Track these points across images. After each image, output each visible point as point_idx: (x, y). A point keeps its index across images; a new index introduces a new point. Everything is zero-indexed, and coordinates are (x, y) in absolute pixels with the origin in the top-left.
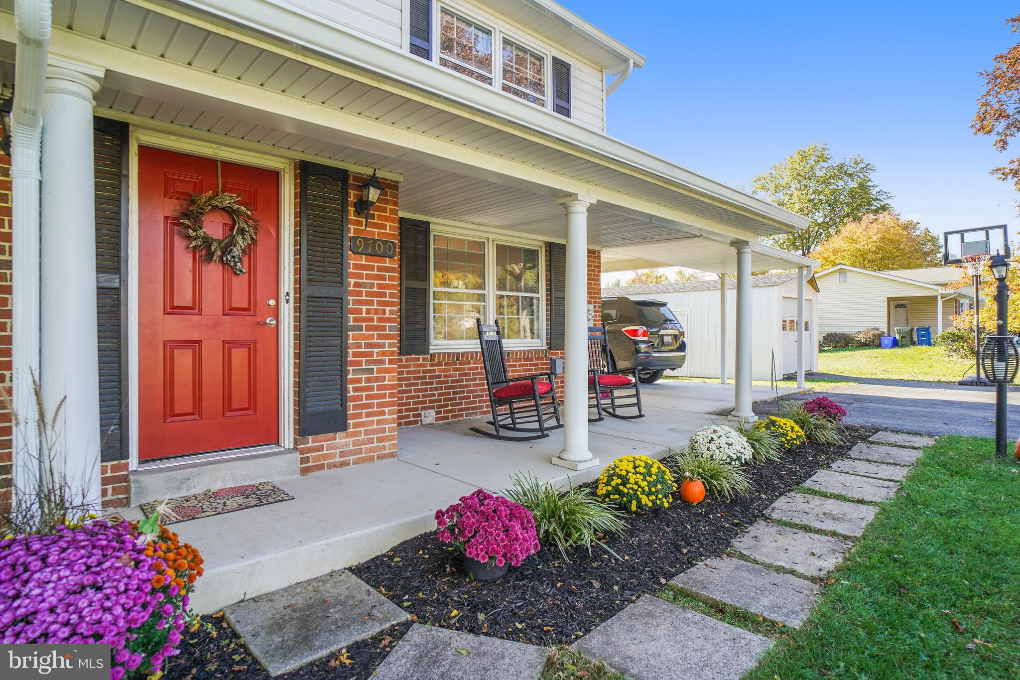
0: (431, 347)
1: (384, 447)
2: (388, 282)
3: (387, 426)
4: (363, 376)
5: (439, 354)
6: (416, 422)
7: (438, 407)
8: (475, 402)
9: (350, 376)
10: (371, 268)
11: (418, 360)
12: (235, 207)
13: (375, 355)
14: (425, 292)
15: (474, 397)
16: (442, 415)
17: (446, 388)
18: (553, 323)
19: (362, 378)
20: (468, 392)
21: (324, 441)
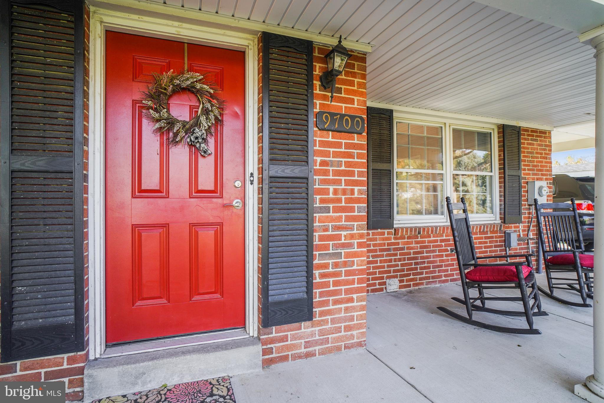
0: (395, 222)
1: (352, 336)
2: (356, 160)
3: (355, 314)
4: (330, 261)
5: (402, 229)
6: (382, 290)
7: (401, 276)
8: (434, 272)
9: (316, 262)
10: (339, 145)
11: (383, 234)
12: (198, 86)
13: (343, 238)
14: (389, 173)
15: (434, 267)
16: (405, 283)
17: (409, 259)
18: (507, 199)
19: (329, 264)
20: (429, 262)
21: (288, 331)
